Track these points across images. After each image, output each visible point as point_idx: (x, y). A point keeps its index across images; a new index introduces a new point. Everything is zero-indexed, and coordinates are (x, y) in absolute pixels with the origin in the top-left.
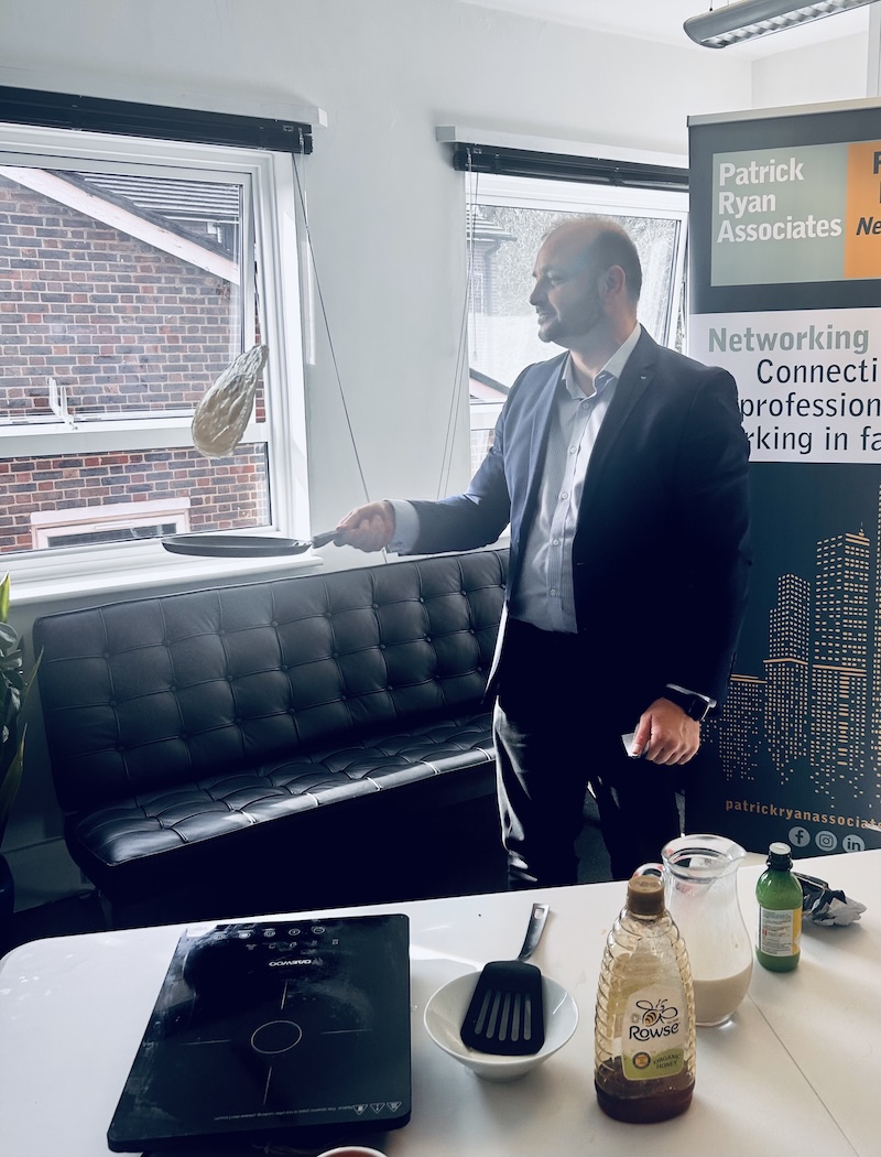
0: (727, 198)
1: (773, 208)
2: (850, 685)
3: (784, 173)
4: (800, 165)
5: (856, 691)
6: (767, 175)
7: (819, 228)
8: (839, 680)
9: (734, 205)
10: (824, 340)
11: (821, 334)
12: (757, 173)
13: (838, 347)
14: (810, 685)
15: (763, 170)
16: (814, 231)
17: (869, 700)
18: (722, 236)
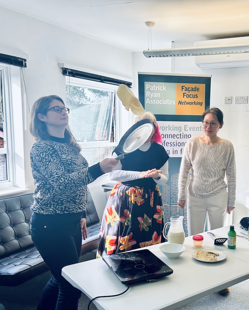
0: (148, 93)
1: (159, 96)
2: (179, 209)
3: (161, 88)
4: (165, 87)
5: (180, 210)
6: (158, 88)
7: (170, 102)
8: (177, 208)
9: (150, 95)
10: (172, 128)
11: (171, 127)
12: (155, 88)
13: (175, 130)
14: (170, 211)
15: (157, 87)
16: (169, 103)
17: (183, 212)
18: (147, 102)
